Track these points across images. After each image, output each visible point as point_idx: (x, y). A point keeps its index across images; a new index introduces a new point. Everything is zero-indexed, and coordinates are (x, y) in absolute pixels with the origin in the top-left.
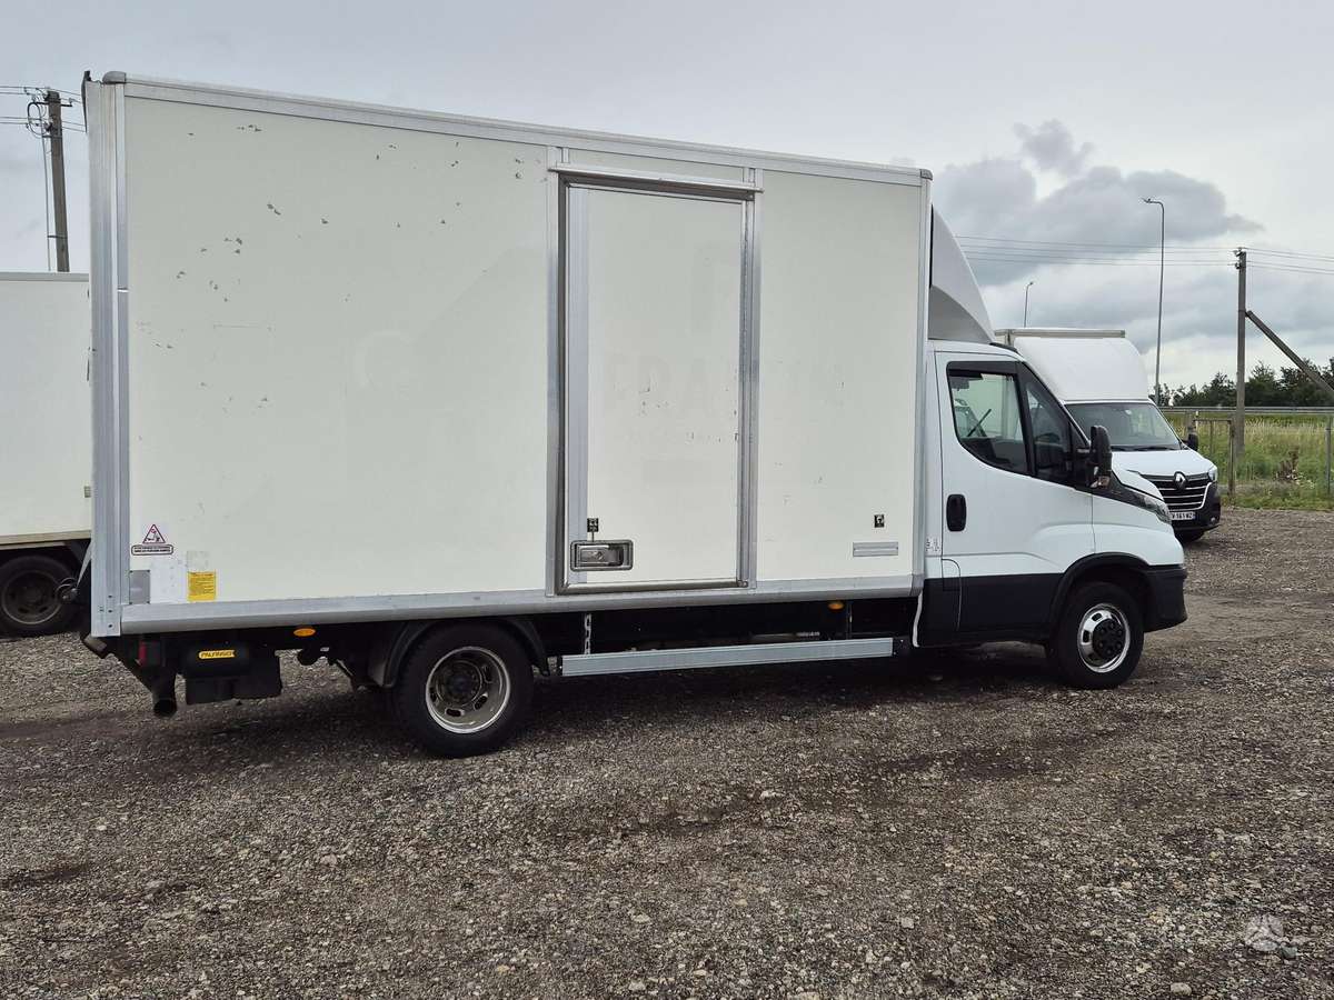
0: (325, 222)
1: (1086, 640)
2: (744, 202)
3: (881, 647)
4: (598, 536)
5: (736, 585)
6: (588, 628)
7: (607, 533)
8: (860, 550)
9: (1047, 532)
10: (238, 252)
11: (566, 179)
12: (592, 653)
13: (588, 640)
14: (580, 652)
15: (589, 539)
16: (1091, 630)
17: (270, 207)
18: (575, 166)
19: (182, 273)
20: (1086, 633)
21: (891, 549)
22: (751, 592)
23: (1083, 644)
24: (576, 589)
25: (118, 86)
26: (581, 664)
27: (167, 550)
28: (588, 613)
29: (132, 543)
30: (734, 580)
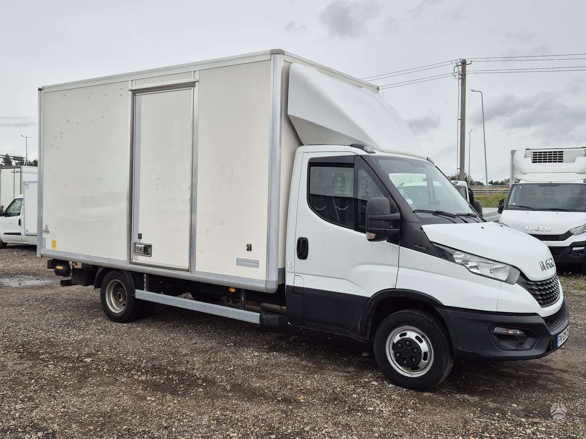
1: (393, 349)
2: (192, 88)
3: (253, 317)
4: (142, 241)
5: (188, 271)
6: (145, 280)
7: (145, 241)
8: (240, 262)
11: (135, 92)
12: (147, 291)
13: (145, 285)
14: (142, 289)
15: (139, 242)
21: (255, 264)
22: (193, 275)
23: (392, 351)
24: (134, 262)
27: (48, 232)
28: (144, 274)
30: (187, 268)
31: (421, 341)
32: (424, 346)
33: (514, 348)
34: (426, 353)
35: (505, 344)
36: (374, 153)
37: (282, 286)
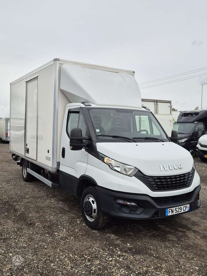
2: (37, 79)
8: (47, 158)
11: (27, 82)
12: (30, 169)
15: (26, 147)
21: (50, 159)
22: (37, 163)
24: (26, 156)
30: (36, 160)
31: (94, 203)
32: (94, 206)
33: (128, 212)
34: (95, 210)
35: (124, 210)
36: (91, 106)
37: (58, 171)
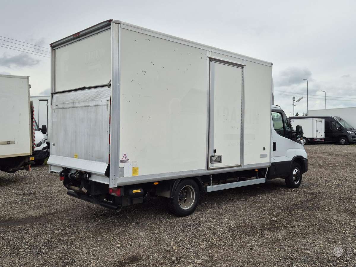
0: (163, 68)
1: (294, 176)
2: (242, 68)
3: (262, 180)
4: (216, 154)
5: (240, 166)
6: (211, 179)
8: (261, 156)
9: (289, 151)
10: (145, 75)
11: (211, 59)
12: (212, 185)
13: (211, 182)
14: (210, 185)
15: (214, 155)
16: (295, 174)
17: (152, 63)
18: (213, 56)
19: (132, 80)
20: (294, 175)
21: (266, 156)
22: (243, 168)
23: (293, 177)
24: (211, 168)
25: (119, 24)
26: (211, 188)
27: (128, 161)
28: (211, 175)
29: (120, 159)
